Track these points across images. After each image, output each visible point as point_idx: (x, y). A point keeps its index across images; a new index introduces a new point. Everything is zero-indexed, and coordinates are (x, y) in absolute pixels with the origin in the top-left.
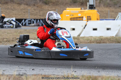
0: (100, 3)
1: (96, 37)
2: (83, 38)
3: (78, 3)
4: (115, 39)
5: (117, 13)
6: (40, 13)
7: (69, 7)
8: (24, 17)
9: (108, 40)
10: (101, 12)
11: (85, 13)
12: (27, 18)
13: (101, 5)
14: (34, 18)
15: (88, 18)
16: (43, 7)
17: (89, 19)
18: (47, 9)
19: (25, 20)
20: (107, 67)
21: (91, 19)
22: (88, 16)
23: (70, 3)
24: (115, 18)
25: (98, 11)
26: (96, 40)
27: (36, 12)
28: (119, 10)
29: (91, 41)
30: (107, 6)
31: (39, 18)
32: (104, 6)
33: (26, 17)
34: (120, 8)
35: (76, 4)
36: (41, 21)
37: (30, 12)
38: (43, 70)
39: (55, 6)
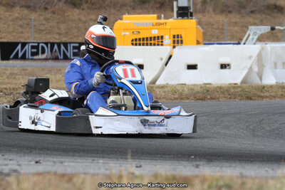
0: (204, 2)
1: (195, 85)
2: (163, 87)
3: (151, 4)
4: (239, 89)
5: (245, 28)
6: (59, 28)
7: (129, 13)
8: (22, 37)
9: (223, 93)
10: (206, 25)
11: (168, 27)
12: (28, 41)
13: (207, 8)
14: (47, 41)
15: (176, 39)
16: (66, 15)
17: (178, 41)
18: (77, 17)
19: (24, 45)
20: (219, 156)
21: (182, 41)
22: (176, 34)
23: (132, 4)
24: (241, 40)
25: (199, 23)
26: (195, 91)
27: (51, 27)
28: (251, 20)
29: (181, 94)
30: (222, 12)
31: (58, 41)
32: (214, 10)
33: (25, 39)
34: (253, 15)
35: (146, 6)
36: (62, 47)
37: (35, 26)
38: (62, 163)
39: (95, 10)
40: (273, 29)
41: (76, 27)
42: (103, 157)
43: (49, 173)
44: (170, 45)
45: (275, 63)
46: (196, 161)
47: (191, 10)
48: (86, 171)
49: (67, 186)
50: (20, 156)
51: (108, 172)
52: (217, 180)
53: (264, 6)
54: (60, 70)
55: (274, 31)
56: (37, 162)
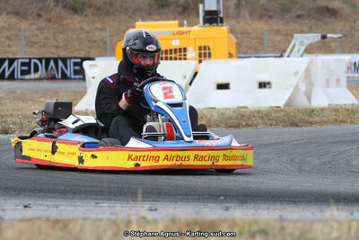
0: (238, 5)
1: (226, 109)
3: (171, 9)
4: (282, 113)
5: (289, 37)
6: (56, 40)
7: (143, 20)
8: (9, 52)
9: (262, 118)
10: (241, 33)
11: (193, 37)
12: (18, 57)
13: (242, 12)
14: (41, 56)
15: (203, 52)
16: (65, 23)
17: (204, 53)
18: (78, 26)
19: (12, 61)
21: (210, 56)
22: (203, 45)
23: (148, 8)
24: (285, 51)
25: (232, 31)
26: (226, 117)
27: (46, 38)
28: (298, 28)
29: (209, 120)
30: (261, 17)
31: (54, 56)
32: (250, 15)
33: (14, 54)
34: (299, 20)
35: (166, 10)
36: (60, 63)
37: (25, 38)
38: (57, 207)
39: (102, 17)
40: (324, 37)
41: (77, 38)
42: (110, 200)
43: (39, 219)
44: (195, 59)
45: (328, 81)
46: (226, 203)
47: (221, 15)
48: (86, 216)
49: (61, 234)
50: (5, 200)
51: (113, 217)
52: (250, 225)
53: (312, 9)
54: (57, 92)
55: (326, 40)
56: (25, 206)
